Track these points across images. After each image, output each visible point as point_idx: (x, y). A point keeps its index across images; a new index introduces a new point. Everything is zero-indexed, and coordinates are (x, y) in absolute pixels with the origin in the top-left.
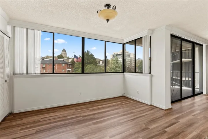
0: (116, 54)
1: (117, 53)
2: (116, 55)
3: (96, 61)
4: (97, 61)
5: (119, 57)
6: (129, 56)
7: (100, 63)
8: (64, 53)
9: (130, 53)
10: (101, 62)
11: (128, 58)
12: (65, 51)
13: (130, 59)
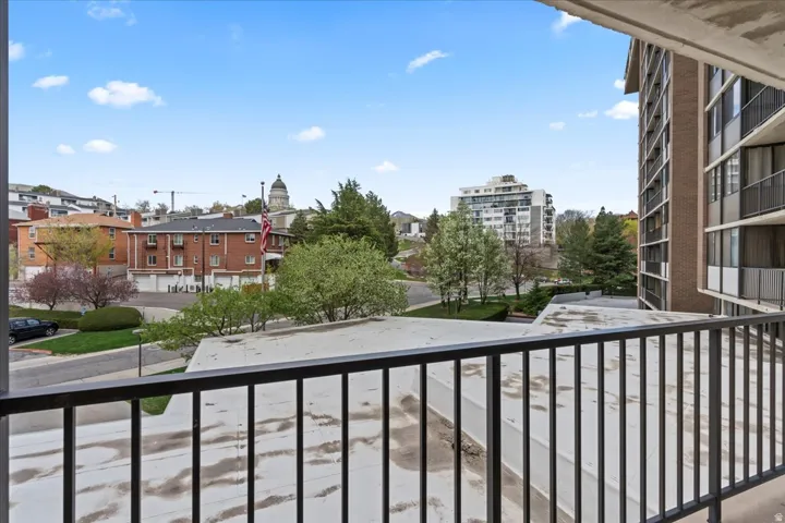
0: (473, 194)
1: (477, 191)
2: (473, 197)
3: (391, 223)
4: (394, 225)
5: (486, 205)
6: (528, 202)
7: (410, 232)
8: (279, 192)
9: (529, 189)
10: (415, 227)
11: (523, 210)
12: (284, 187)
13: (528, 213)
